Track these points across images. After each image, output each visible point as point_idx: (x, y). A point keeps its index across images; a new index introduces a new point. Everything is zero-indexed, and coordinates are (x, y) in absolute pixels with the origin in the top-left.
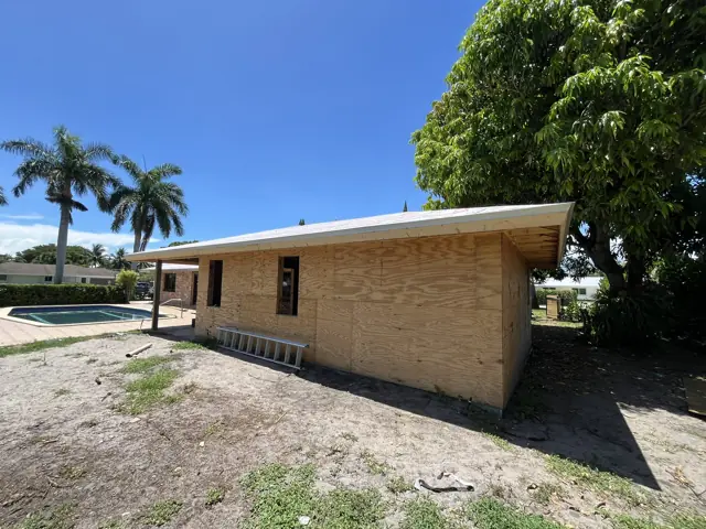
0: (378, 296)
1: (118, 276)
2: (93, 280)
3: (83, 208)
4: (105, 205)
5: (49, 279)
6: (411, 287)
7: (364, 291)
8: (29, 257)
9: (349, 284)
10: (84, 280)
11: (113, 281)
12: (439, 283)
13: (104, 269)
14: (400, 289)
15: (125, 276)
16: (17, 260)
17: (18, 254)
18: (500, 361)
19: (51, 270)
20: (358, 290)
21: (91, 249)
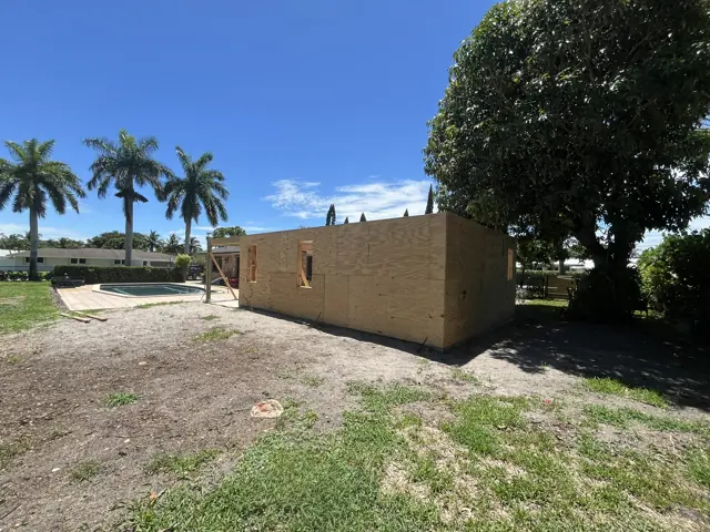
0: (365, 271)
1: (174, 259)
2: (152, 263)
3: (144, 200)
4: (161, 195)
5: (117, 262)
6: (388, 265)
7: (357, 268)
8: (97, 243)
9: (347, 263)
10: (145, 263)
11: (171, 263)
12: (407, 261)
13: (161, 254)
14: (381, 266)
15: (181, 259)
16: (87, 246)
17: (89, 240)
18: (442, 316)
19: (121, 254)
20: (353, 267)
21: (149, 234)
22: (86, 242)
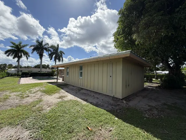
10: (46, 72)
13: (50, 69)
15: (53, 71)
22: (33, 67)
